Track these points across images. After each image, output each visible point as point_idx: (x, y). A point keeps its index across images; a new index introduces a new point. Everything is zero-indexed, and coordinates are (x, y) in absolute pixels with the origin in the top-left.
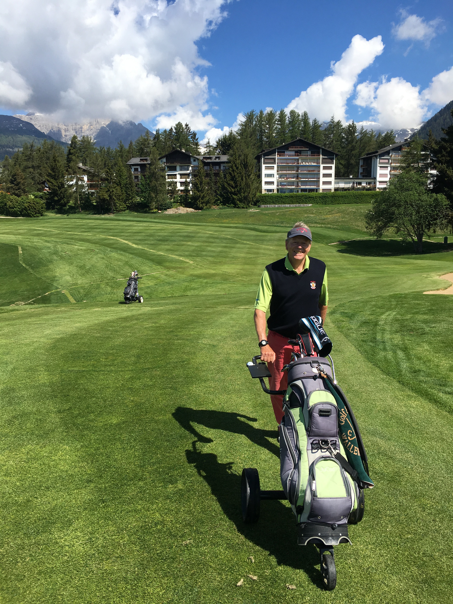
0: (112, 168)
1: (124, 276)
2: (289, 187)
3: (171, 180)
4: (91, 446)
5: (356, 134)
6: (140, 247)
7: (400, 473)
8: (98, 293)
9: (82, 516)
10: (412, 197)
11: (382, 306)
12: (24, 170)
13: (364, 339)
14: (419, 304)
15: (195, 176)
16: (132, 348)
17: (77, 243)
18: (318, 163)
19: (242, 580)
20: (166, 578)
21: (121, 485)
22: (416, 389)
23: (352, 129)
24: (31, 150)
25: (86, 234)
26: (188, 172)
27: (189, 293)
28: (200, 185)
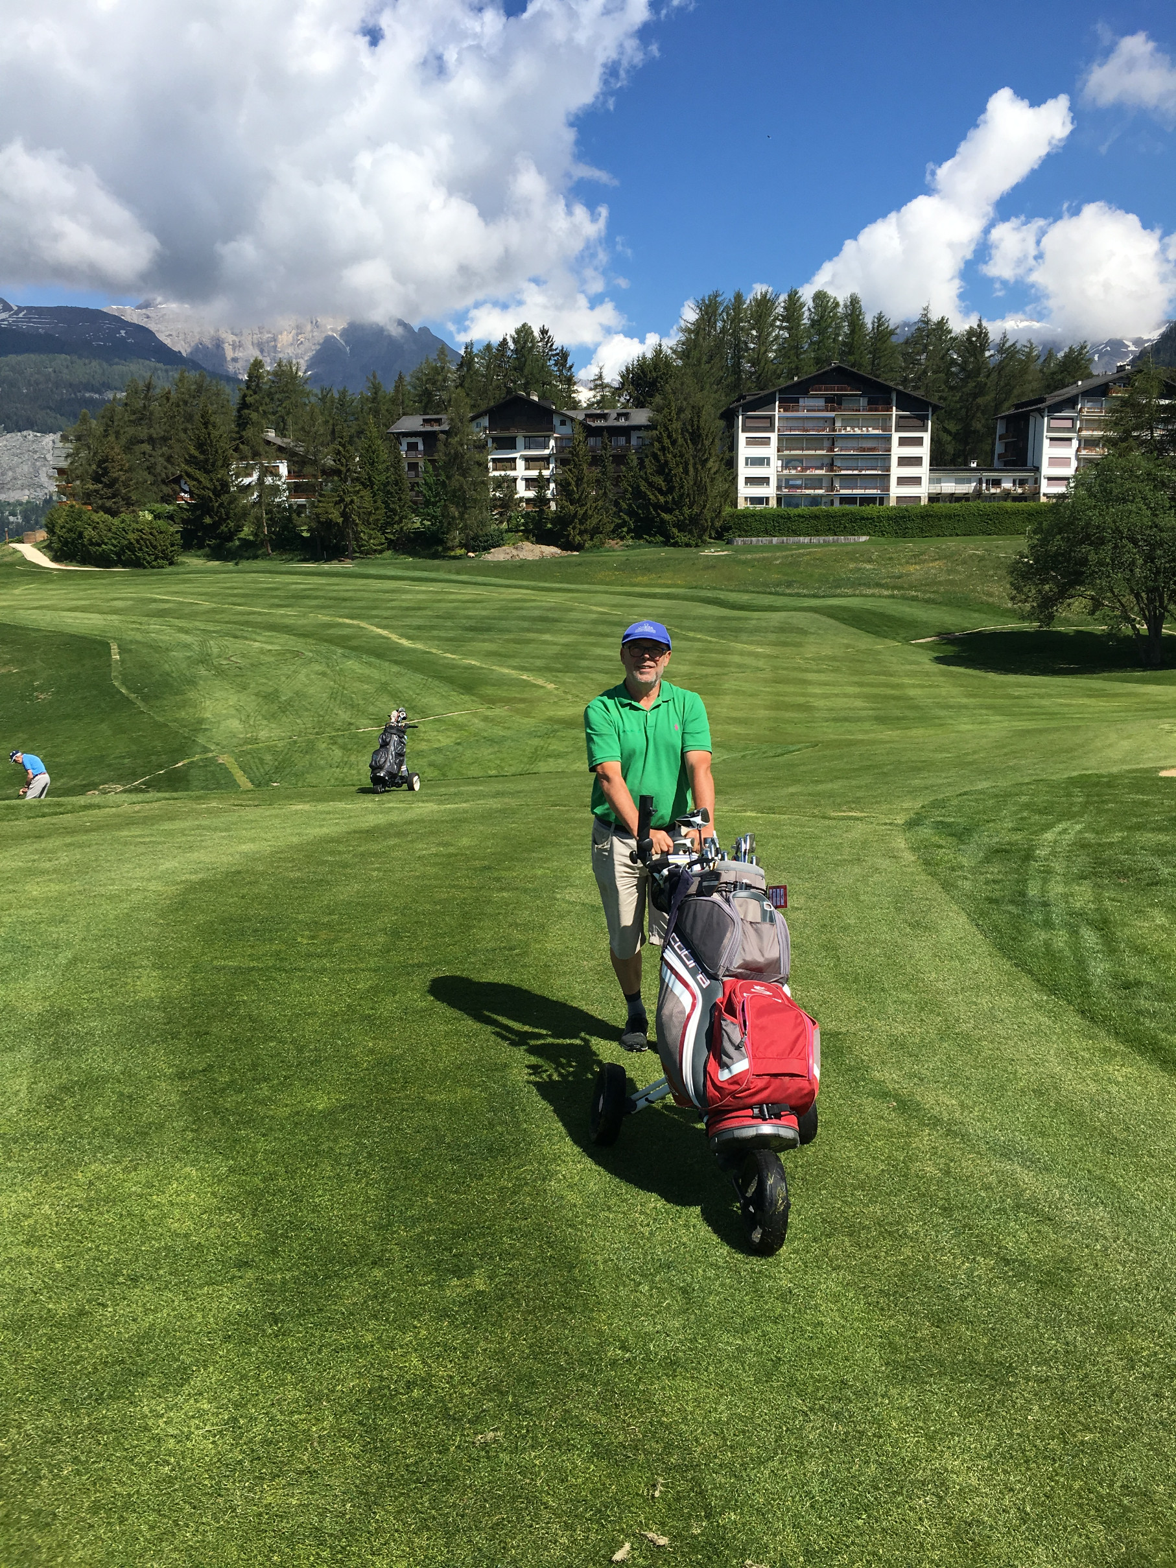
0: (351, 442)
1: (377, 719)
2: (808, 492)
3: (503, 473)
4: (255, 1170)
5: (987, 354)
6: (419, 646)
7: (1072, 1262)
8: (311, 765)
9: (218, 1358)
10: (1134, 519)
11: (1046, 808)
12: (128, 448)
13: (994, 896)
14: (1146, 804)
15: (562, 462)
16: (380, 912)
17: (259, 634)
18: (886, 428)
19: (627, 1546)
20: (426, 1535)
21: (327, 1277)
22: (1126, 1033)
23: (976, 340)
24: (146, 397)
25: (282, 611)
26: (547, 452)
27: (542, 767)
28: (577, 485)
